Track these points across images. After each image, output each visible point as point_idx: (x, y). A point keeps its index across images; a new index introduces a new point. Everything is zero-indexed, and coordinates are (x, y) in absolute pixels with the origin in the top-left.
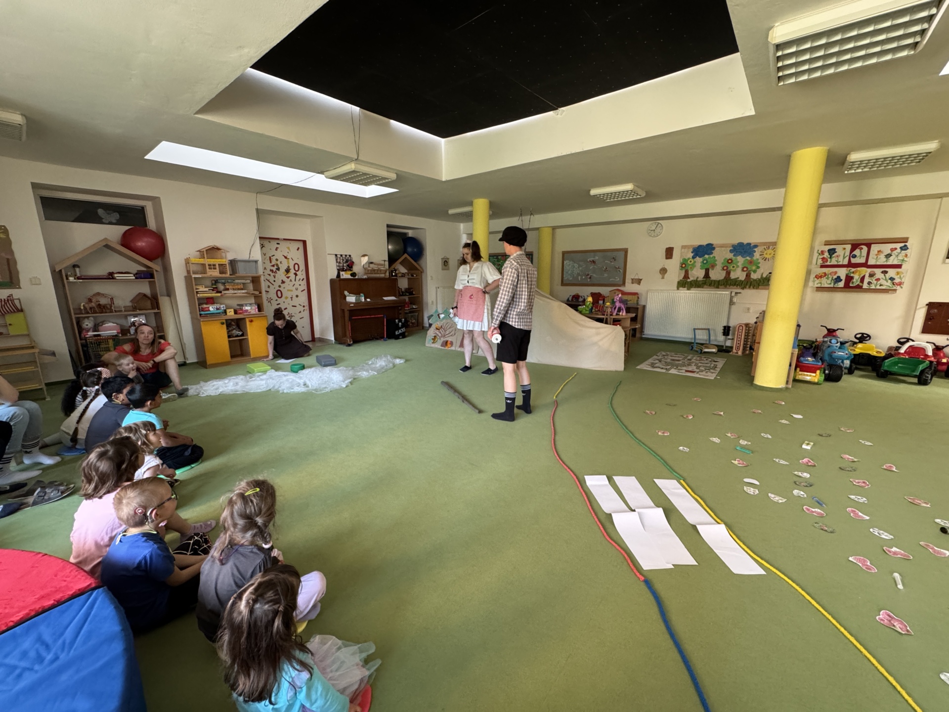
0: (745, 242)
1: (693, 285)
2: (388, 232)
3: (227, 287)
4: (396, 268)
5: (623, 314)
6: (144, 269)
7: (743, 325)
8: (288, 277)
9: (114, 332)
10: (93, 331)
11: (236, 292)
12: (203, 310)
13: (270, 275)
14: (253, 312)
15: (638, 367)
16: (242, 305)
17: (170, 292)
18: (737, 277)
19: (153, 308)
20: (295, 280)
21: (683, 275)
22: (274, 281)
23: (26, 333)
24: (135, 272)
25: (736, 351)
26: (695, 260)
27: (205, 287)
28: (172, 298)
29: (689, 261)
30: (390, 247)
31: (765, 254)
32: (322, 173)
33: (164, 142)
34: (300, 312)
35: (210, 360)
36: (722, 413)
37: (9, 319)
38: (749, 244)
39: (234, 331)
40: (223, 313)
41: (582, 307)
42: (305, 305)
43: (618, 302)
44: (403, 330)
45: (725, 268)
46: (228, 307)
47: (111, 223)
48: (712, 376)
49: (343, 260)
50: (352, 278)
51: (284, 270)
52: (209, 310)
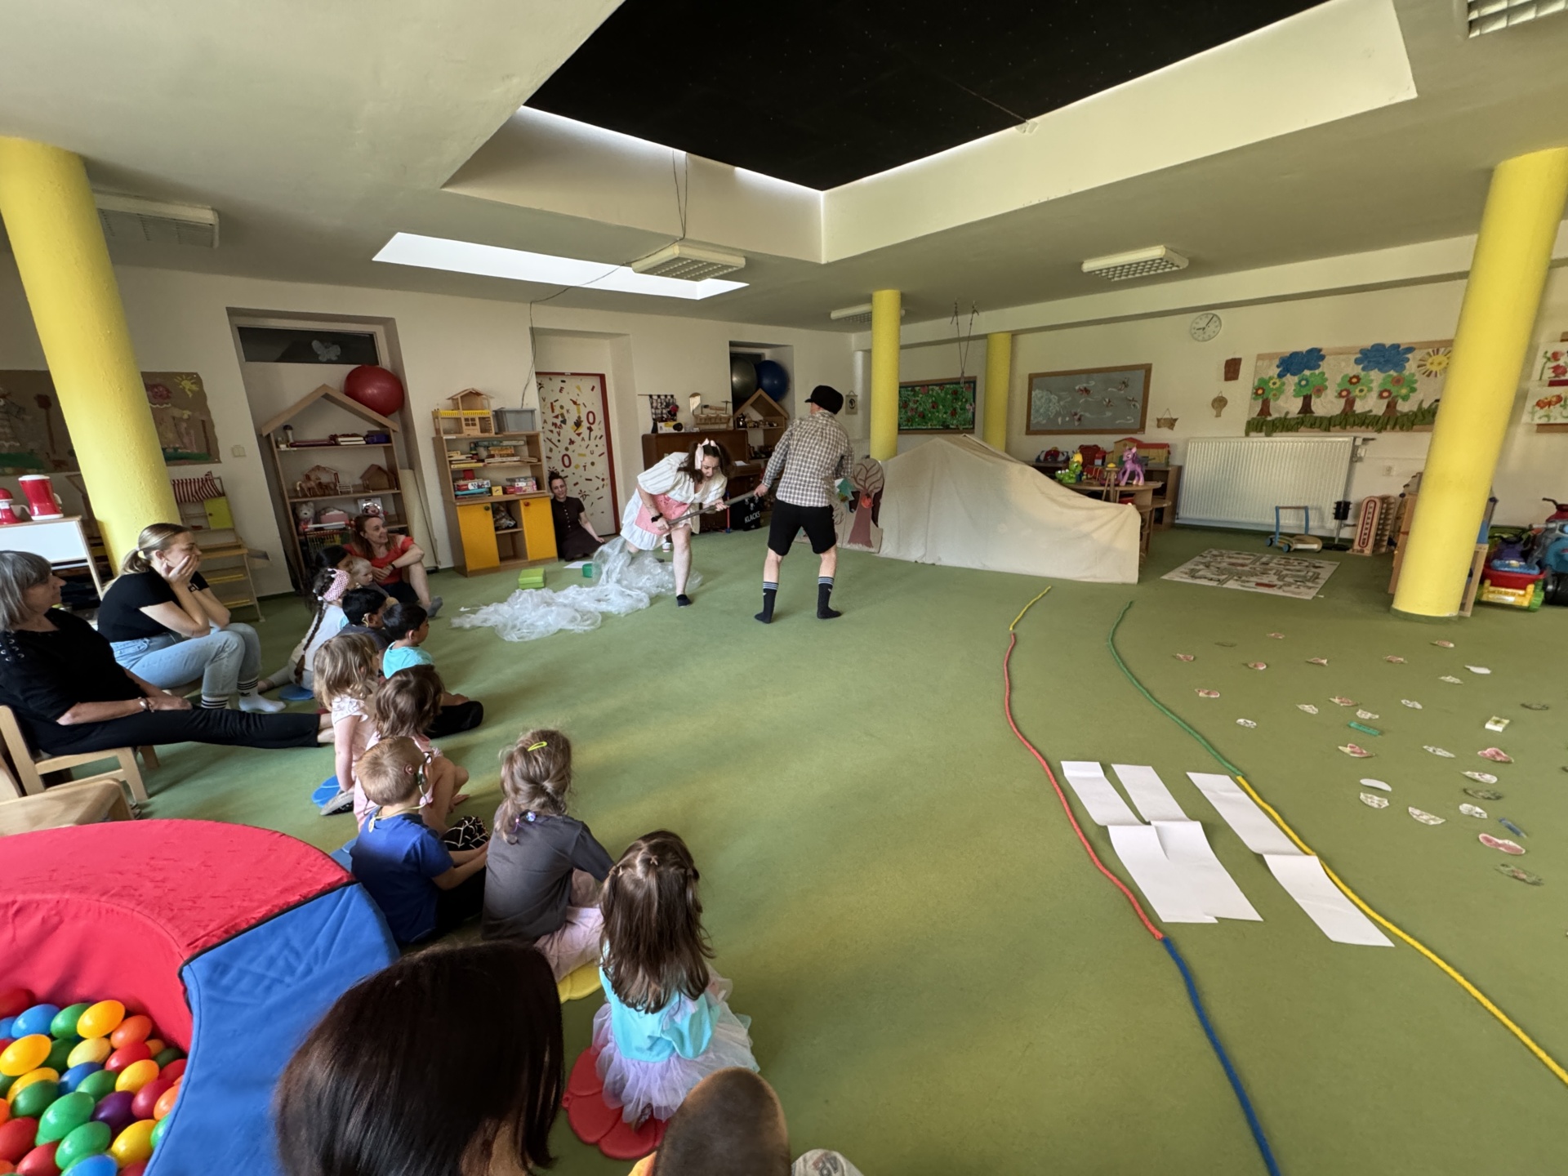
0: (1388, 342)
1: (1277, 428)
2: (731, 354)
3: (492, 452)
4: (744, 413)
5: (1140, 482)
6: (377, 429)
7: (1377, 500)
8: (579, 434)
9: (341, 524)
10: (314, 523)
11: (504, 459)
12: (459, 488)
13: (552, 431)
14: (529, 490)
15: (1165, 577)
16: (513, 480)
17: (413, 463)
18: (1367, 409)
19: (391, 488)
20: (590, 439)
21: (1258, 409)
22: (559, 441)
23: (229, 525)
24: (365, 434)
25: (1359, 548)
26: (1284, 379)
27: (462, 454)
28: (416, 471)
29: (1272, 382)
30: (735, 379)
31: (1428, 363)
32: (628, 264)
33: (399, 235)
34: (598, 489)
35: (471, 565)
36: (1325, 661)
37: (212, 506)
38: (1396, 347)
39: (504, 520)
40: (487, 492)
41: (1063, 472)
42: (605, 478)
43: (1130, 462)
44: (757, 515)
45: (1344, 393)
46: (494, 484)
47: (329, 362)
48: (1307, 594)
49: (661, 403)
50: (676, 432)
51: (573, 424)
52: (467, 489)
